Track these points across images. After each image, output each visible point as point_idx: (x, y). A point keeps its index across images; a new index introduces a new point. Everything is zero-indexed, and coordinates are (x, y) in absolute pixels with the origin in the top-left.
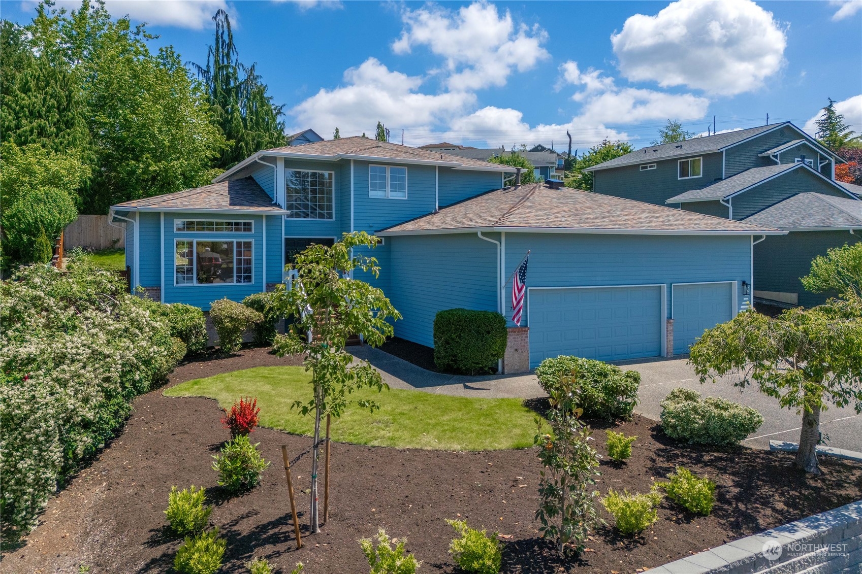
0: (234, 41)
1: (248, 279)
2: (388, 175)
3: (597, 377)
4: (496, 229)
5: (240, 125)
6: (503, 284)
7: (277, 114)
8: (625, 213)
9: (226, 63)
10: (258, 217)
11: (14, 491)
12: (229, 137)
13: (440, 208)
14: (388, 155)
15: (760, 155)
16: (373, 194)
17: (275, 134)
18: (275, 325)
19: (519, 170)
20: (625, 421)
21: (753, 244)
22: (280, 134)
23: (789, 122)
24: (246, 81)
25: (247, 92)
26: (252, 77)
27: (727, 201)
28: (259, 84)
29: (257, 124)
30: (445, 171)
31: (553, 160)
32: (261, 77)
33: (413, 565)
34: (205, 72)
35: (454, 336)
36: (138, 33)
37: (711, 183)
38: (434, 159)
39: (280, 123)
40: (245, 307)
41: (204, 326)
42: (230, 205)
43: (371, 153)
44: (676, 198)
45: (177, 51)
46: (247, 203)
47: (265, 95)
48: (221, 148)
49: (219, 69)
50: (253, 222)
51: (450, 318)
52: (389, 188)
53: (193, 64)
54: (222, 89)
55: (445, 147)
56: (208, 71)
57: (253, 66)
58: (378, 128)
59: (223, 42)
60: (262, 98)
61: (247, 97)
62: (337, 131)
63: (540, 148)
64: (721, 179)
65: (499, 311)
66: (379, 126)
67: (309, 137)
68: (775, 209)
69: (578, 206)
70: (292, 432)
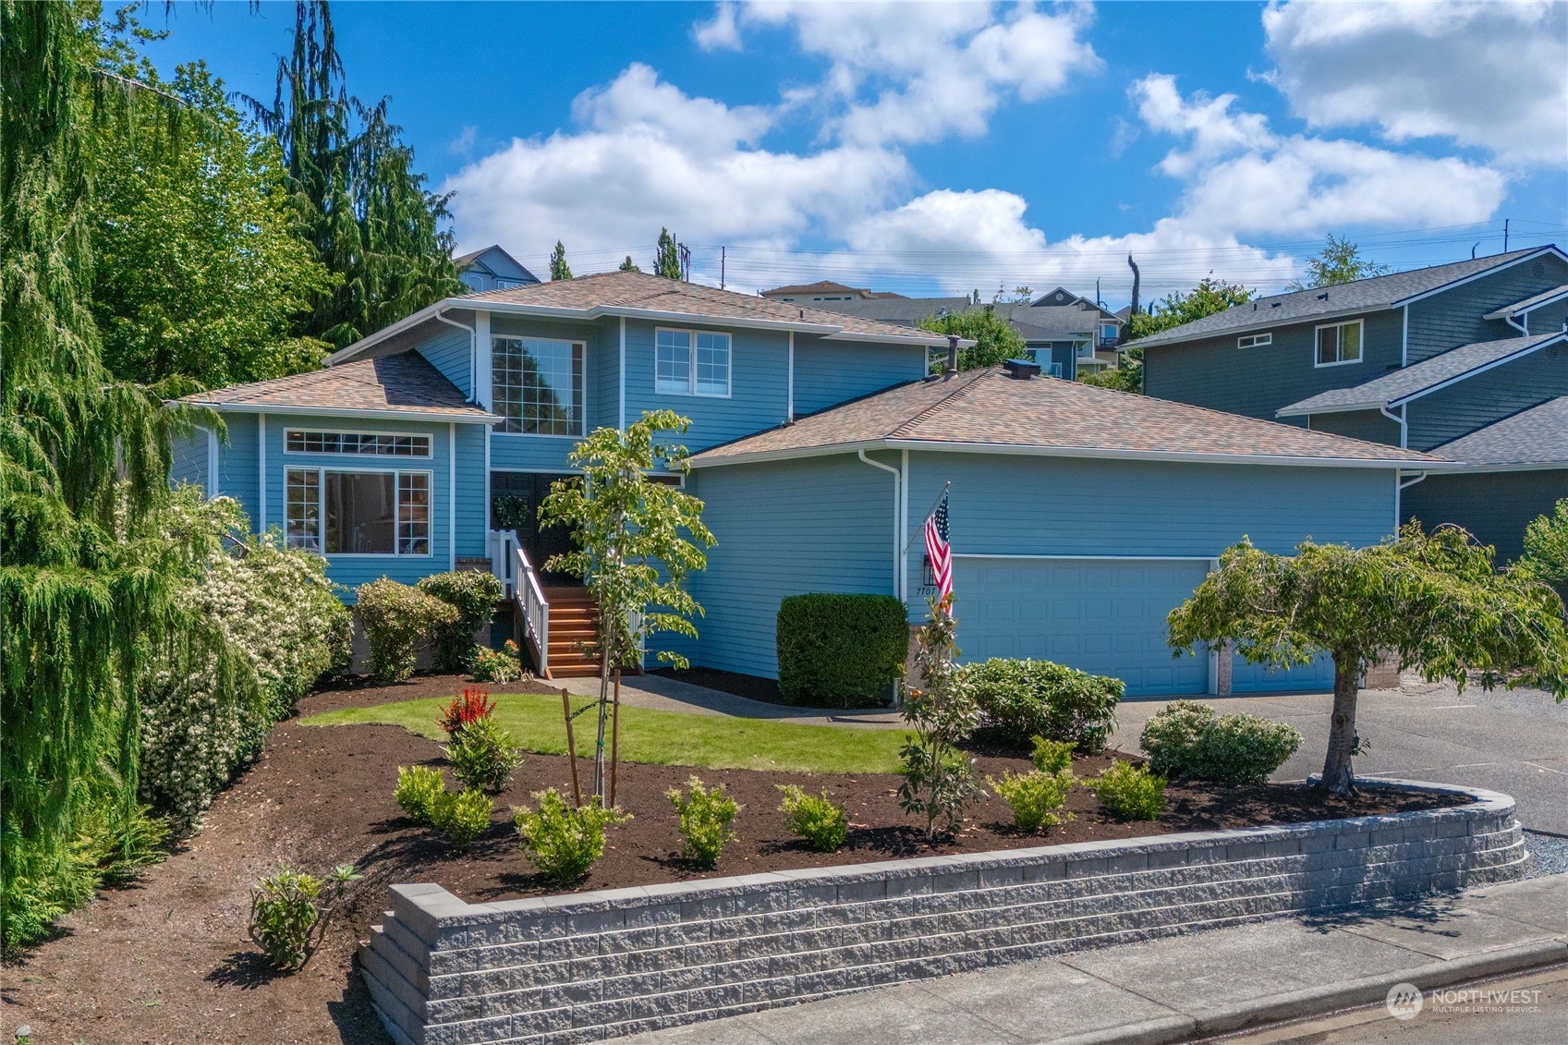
0: (337, 46)
1: (421, 546)
2: (694, 349)
3: (1044, 683)
4: (893, 443)
5: (354, 239)
6: (904, 545)
7: (437, 213)
8: (1146, 424)
9: (318, 97)
10: (441, 427)
11: (181, 768)
12: (333, 268)
13: (797, 417)
14: (694, 309)
15: (1486, 317)
16: (663, 386)
17: (433, 260)
18: (475, 635)
19: (954, 341)
20: (1090, 755)
21: (1399, 487)
22: (444, 259)
23: (1553, 246)
24: (366, 136)
25: (368, 164)
26: (378, 129)
27: (1397, 411)
28: (396, 145)
29: (391, 236)
30: (807, 342)
31: (1090, 326)
32: (400, 128)
33: (733, 808)
34: (270, 117)
35: (812, 636)
36: (120, 27)
37: (1378, 375)
38: (786, 318)
39: (442, 236)
40: (423, 594)
41: (351, 625)
42: (389, 402)
43: (661, 304)
44: (1299, 405)
45: (214, 72)
46: (420, 401)
47: (410, 172)
48: (311, 289)
49: (304, 109)
50: (430, 436)
51: (806, 606)
52: (694, 375)
53: (245, 97)
54: (310, 156)
55: (827, 294)
56: (277, 115)
57: (383, 105)
58: (661, 244)
59: (314, 47)
60: (402, 177)
61: (367, 175)
62: (560, 250)
63: (1060, 297)
64: (1399, 367)
65: (896, 594)
66: (664, 240)
67: (492, 264)
68: (1499, 429)
69: (1057, 411)
70: (542, 751)
